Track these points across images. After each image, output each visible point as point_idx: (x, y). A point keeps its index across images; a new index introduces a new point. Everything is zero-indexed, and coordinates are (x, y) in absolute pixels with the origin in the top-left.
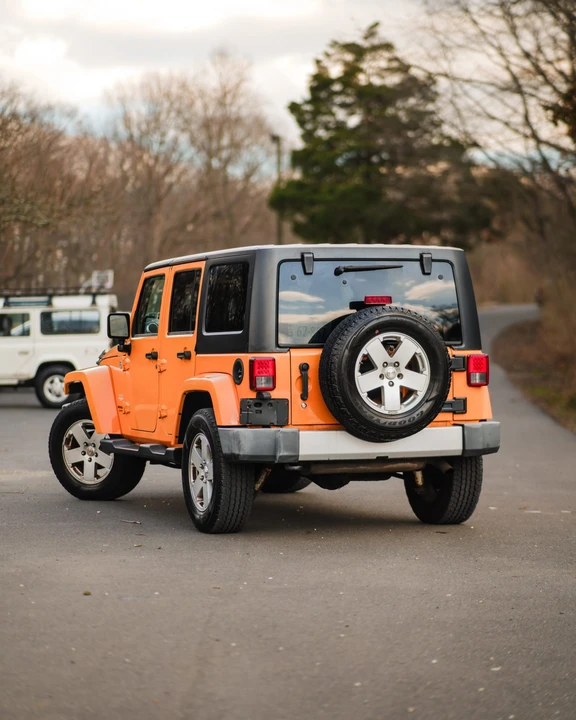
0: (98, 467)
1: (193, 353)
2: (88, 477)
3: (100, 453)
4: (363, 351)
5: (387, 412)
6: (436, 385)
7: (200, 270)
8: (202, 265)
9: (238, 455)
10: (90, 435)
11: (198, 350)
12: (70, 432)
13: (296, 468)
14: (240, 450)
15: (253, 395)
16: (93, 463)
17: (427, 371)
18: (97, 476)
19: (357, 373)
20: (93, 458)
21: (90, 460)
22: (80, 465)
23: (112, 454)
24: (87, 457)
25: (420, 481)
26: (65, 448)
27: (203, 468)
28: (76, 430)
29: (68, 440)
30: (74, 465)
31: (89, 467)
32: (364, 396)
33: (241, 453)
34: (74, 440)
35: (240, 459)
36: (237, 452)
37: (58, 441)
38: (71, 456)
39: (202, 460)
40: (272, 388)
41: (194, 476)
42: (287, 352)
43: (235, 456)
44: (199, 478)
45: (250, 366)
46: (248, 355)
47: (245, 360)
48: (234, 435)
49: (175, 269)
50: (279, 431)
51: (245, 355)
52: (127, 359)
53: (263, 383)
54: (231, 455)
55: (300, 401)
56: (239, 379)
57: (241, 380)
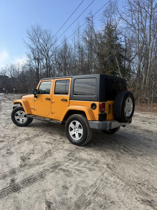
0: (23, 120)
1: (68, 100)
2: (20, 122)
3: (24, 117)
5: (127, 116)
7: (69, 80)
10: (22, 113)
11: (70, 99)
12: (17, 113)
16: (22, 119)
18: (23, 122)
22: (19, 120)
23: (27, 118)
24: (20, 118)
26: (15, 116)
28: (18, 112)
29: (16, 114)
30: (17, 119)
31: (21, 120)
32: (125, 113)
34: (17, 114)
37: (14, 114)
38: (16, 118)
39: (75, 127)
40: (104, 111)
41: (70, 130)
42: (106, 101)
43: (96, 129)
44: (73, 131)
45: (100, 105)
46: (98, 102)
47: (97, 103)
48: (96, 124)
49: (55, 80)
50: (108, 122)
51: (97, 102)
52: (36, 99)
53: (103, 110)
54: (94, 129)
55: (108, 114)
56: (94, 108)
57: (95, 109)
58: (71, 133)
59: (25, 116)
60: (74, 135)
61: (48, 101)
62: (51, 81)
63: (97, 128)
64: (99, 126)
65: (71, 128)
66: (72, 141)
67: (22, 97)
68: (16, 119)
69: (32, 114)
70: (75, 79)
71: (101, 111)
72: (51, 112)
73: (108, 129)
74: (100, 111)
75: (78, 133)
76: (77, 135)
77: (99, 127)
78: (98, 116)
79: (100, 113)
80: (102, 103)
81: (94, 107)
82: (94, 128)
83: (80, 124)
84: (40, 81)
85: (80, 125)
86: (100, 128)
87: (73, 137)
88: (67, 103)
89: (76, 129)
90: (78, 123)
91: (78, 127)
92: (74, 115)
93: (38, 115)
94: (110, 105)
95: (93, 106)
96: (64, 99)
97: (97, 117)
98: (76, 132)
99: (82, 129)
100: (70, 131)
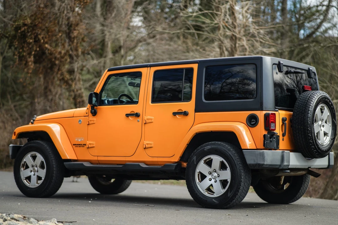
6: (334, 131)
8: (195, 67)
9: (263, 164)
13: (289, 171)
14: (264, 162)
15: (266, 133)
17: (330, 125)
19: (314, 123)
27: (211, 173)
33: (265, 163)
35: (264, 166)
36: (262, 163)
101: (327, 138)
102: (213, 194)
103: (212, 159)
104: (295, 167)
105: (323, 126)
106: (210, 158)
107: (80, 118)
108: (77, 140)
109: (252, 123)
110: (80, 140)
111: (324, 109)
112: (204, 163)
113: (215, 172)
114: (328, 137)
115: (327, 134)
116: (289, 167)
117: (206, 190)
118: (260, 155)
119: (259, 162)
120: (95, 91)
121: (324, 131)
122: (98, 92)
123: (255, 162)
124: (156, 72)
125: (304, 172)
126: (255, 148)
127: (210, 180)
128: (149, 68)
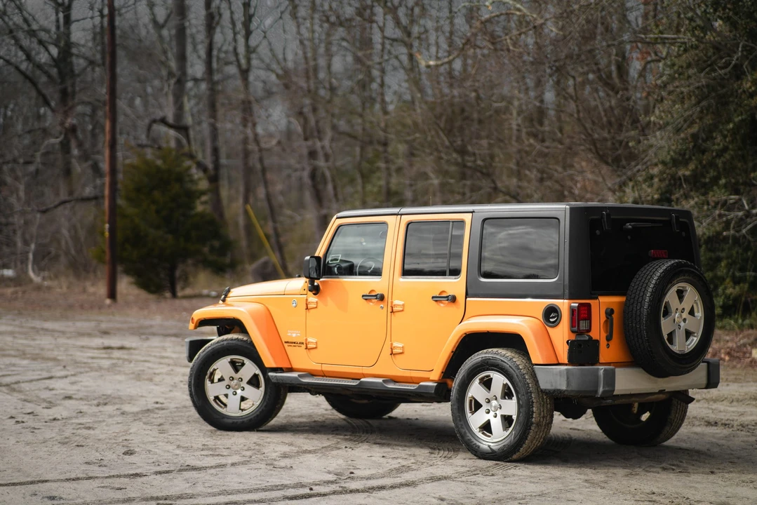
0: (243, 399)
1: (461, 296)
2: (232, 409)
4: (666, 300)
5: (678, 352)
6: (708, 329)
7: (462, 222)
8: (467, 218)
9: (565, 390)
10: (238, 370)
11: (467, 295)
12: (214, 367)
14: (568, 386)
16: (238, 398)
17: (701, 317)
18: (242, 408)
19: (662, 318)
20: (239, 391)
21: (235, 394)
23: (262, 388)
25: (635, 412)
27: (489, 401)
28: (222, 364)
30: (215, 398)
32: (666, 337)
33: (569, 389)
35: (565, 394)
37: (200, 377)
38: (212, 390)
39: (490, 395)
40: (589, 330)
41: (471, 409)
42: (597, 298)
43: (560, 391)
44: (482, 411)
45: (572, 311)
46: (566, 301)
47: (564, 305)
48: (561, 372)
49: (406, 219)
50: (601, 369)
51: (562, 301)
52: (312, 298)
53: (583, 325)
54: (554, 391)
55: (606, 343)
56: (553, 322)
57: (555, 324)
58: (475, 420)
59: (254, 382)
60: (487, 428)
61: (374, 306)
62: (384, 223)
63: (564, 387)
64: (568, 378)
65: (476, 401)
66: (479, 447)
67: (230, 295)
68: (211, 398)
69: (295, 366)
70: (485, 220)
71: (576, 329)
72: (387, 351)
73: (601, 390)
74: (573, 332)
75: (499, 417)
76: (496, 424)
77: (568, 384)
78: (567, 347)
79: (573, 337)
80: (580, 304)
81: (553, 317)
82: (553, 388)
83: (506, 381)
84: (334, 223)
85: (505, 386)
86: (575, 386)
87: (483, 433)
88: (457, 310)
89: (494, 403)
90: (499, 380)
91: (499, 395)
92: (485, 351)
93: (326, 368)
94: (612, 311)
95: (551, 315)
96: (444, 295)
97: (563, 353)
98: (492, 413)
99: (515, 398)
100: (468, 414)
101: (693, 340)
102: (490, 437)
103: (492, 379)
104: (629, 393)
105: (685, 320)
106: (489, 376)
107: (294, 298)
108: (289, 334)
109: (551, 320)
110: (294, 335)
111: (687, 291)
112: (480, 383)
113: (496, 399)
114: (695, 339)
115: (694, 333)
116: (615, 393)
117: (480, 428)
118: (560, 376)
119: (559, 388)
120: (316, 255)
121: (686, 329)
122: (321, 255)
123: (552, 386)
124: (409, 224)
125: (662, 396)
126: (556, 362)
127: (488, 412)
128: (399, 216)
